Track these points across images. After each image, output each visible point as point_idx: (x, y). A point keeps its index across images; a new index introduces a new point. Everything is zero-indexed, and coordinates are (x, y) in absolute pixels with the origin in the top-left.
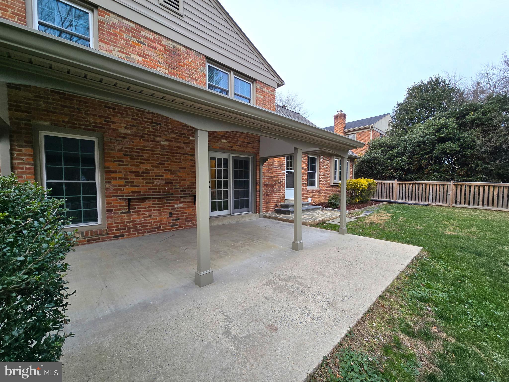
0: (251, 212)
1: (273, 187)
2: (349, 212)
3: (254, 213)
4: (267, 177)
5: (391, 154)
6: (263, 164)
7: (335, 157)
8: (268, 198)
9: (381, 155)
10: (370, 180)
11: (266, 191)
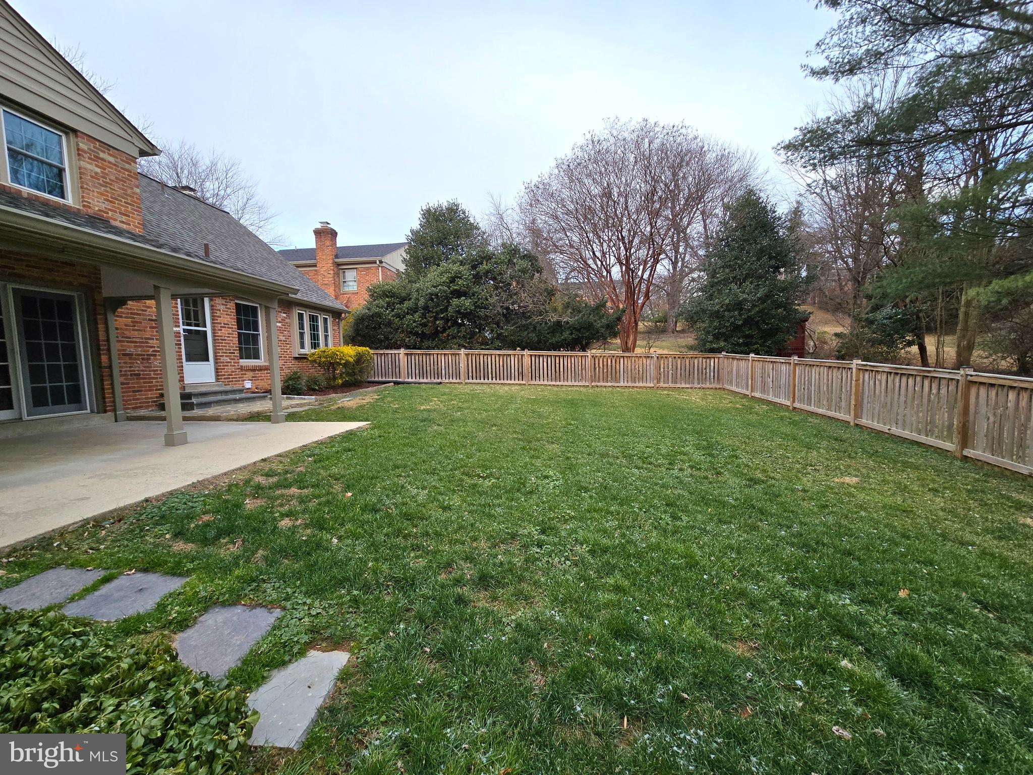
0: (89, 411)
1: (150, 359)
2: (316, 398)
3: (98, 413)
4: (130, 338)
5: (401, 309)
6: (114, 311)
7: (297, 308)
8: (135, 381)
9: (387, 309)
10: (361, 349)
11: (130, 367)
